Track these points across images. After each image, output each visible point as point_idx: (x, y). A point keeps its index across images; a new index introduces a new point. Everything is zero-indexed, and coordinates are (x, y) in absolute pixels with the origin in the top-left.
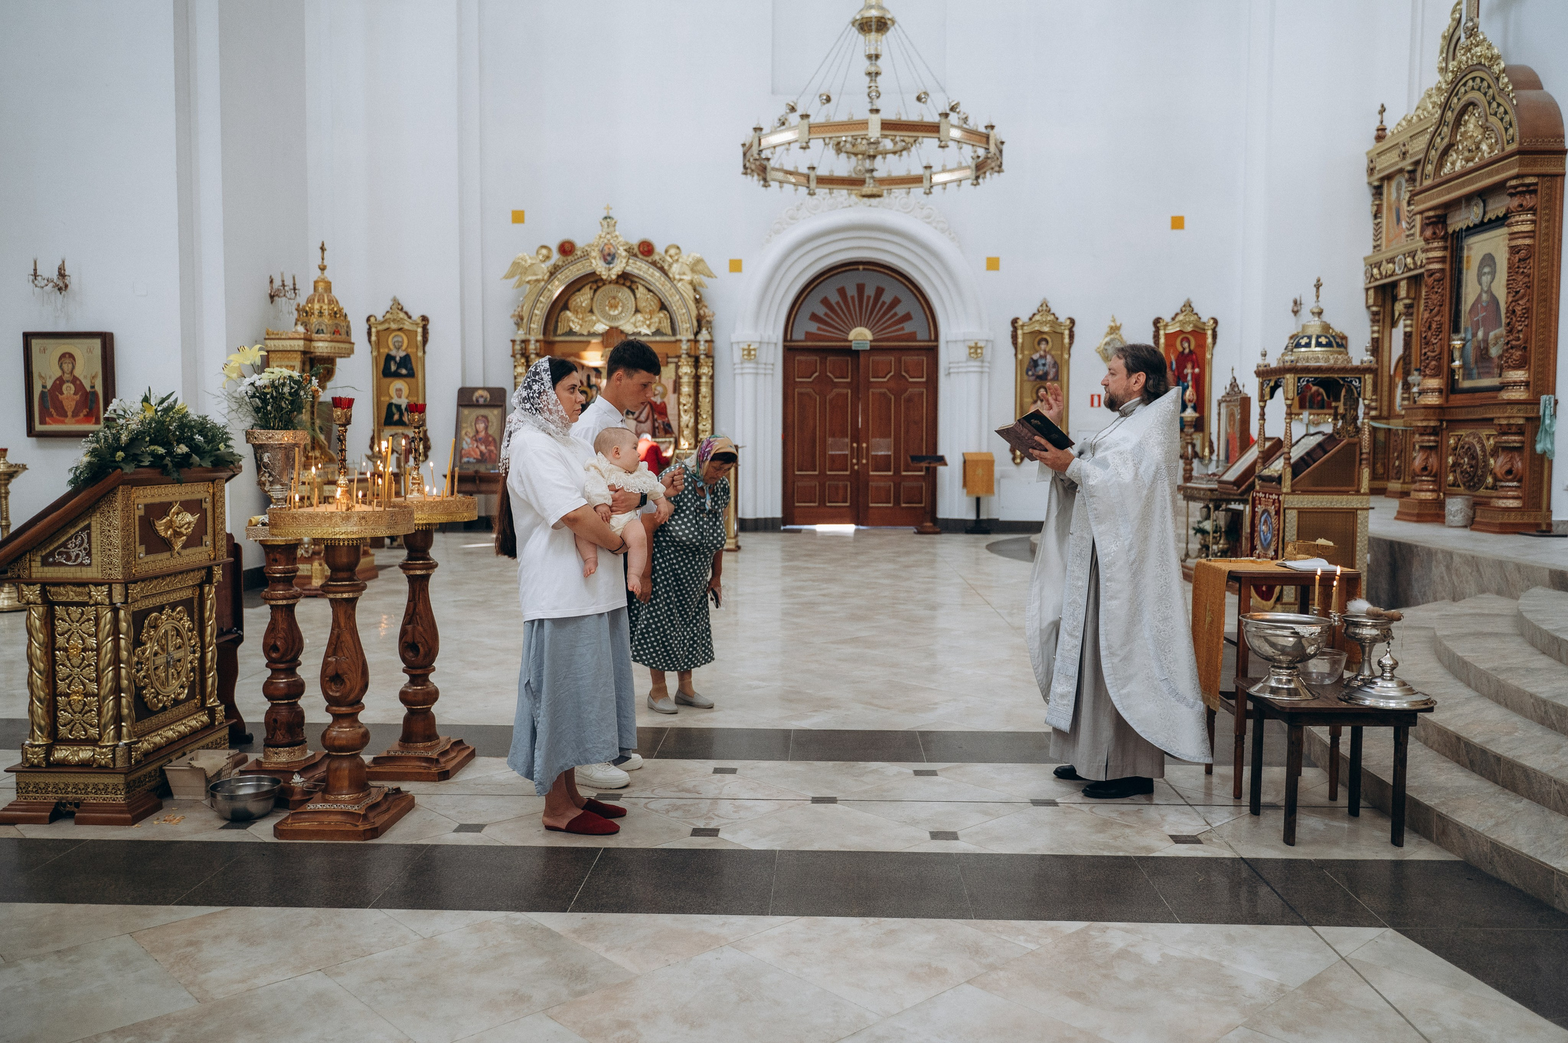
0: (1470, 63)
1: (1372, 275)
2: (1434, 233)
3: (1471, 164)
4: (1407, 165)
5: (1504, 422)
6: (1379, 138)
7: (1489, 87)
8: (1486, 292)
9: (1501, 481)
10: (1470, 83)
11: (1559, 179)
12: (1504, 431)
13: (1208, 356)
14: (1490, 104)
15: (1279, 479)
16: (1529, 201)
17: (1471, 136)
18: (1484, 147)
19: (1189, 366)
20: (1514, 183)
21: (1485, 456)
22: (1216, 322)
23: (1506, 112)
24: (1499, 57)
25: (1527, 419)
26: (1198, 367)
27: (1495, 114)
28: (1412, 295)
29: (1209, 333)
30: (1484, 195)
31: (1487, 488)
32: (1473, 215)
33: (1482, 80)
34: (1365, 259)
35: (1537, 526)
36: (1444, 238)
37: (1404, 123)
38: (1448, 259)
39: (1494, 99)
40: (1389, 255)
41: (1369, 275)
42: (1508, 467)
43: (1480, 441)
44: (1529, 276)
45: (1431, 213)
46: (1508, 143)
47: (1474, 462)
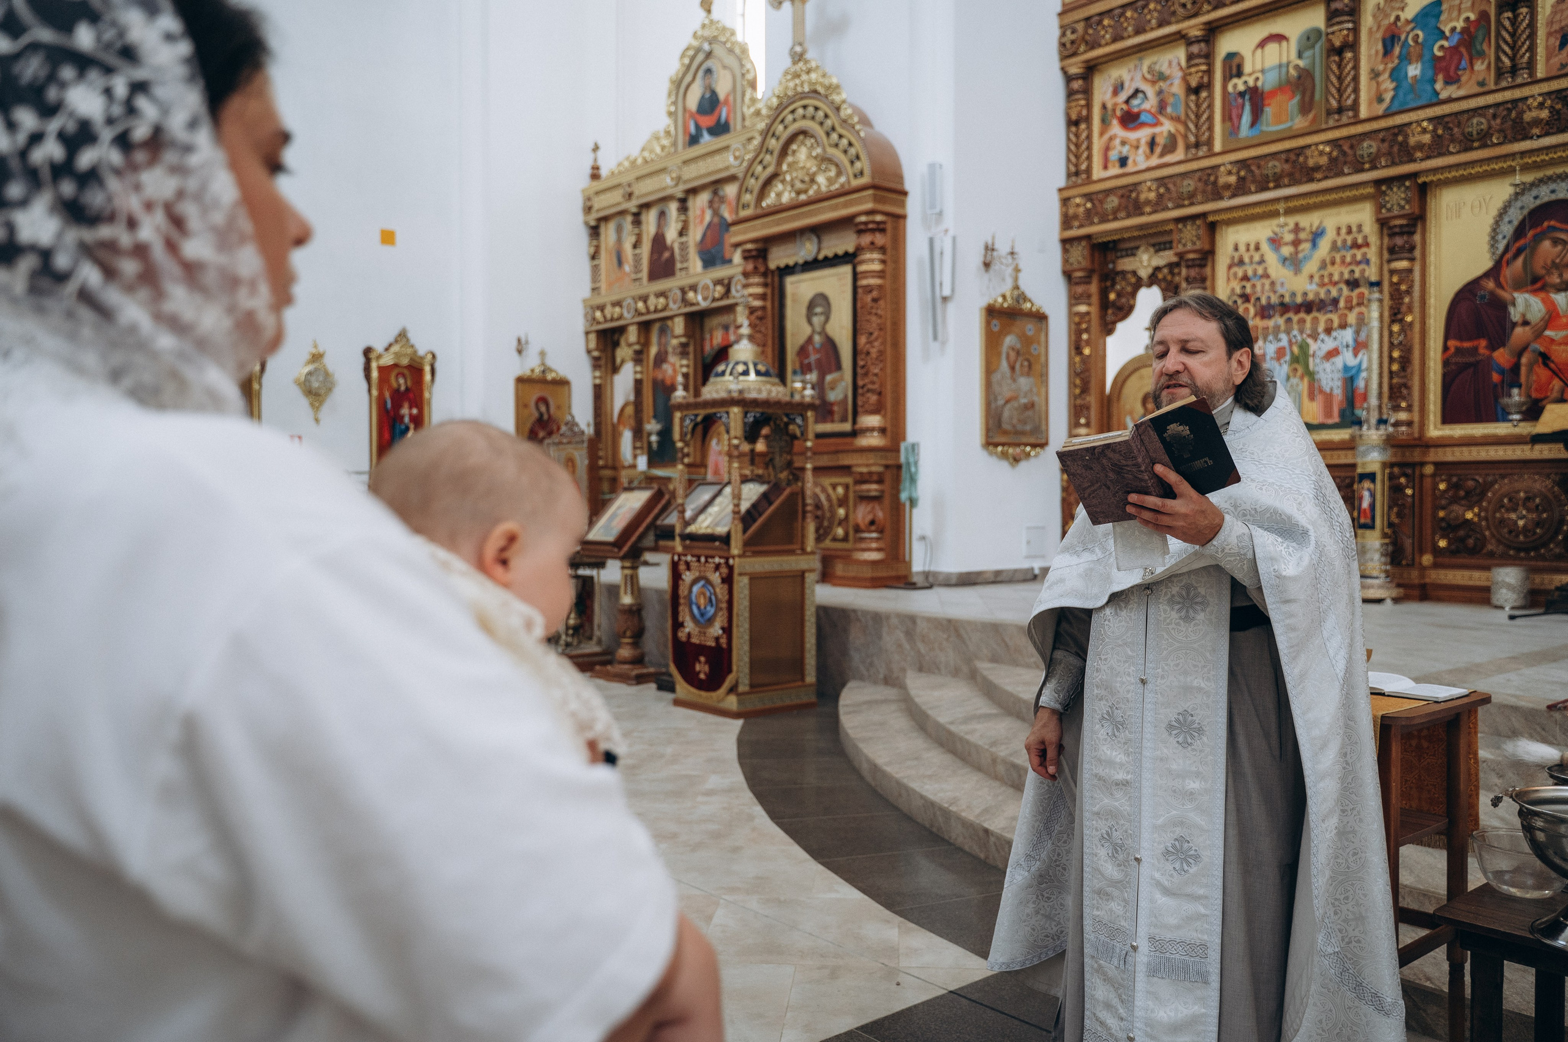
0: (799, 89)
1: (594, 319)
2: (756, 268)
3: (803, 197)
4: (632, 205)
5: (864, 470)
6: (595, 176)
7: (826, 116)
8: (820, 333)
9: (863, 531)
10: (800, 111)
11: (901, 221)
12: (863, 480)
13: (426, 395)
14: (828, 134)
15: (726, 539)
16: (880, 239)
17: (803, 168)
18: (821, 179)
19: (406, 405)
20: (863, 219)
21: (831, 506)
22: (434, 356)
23: (850, 144)
24: (838, 87)
25: (887, 467)
26: (417, 407)
27: (836, 145)
28: (642, 340)
29: (427, 369)
30: (818, 231)
31: (835, 539)
32: (807, 250)
33: (816, 109)
34: (585, 301)
35: (898, 578)
36: (765, 274)
37: (627, 164)
38: (769, 297)
39: (833, 129)
40: (615, 298)
41: (590, 318)
42: (869, 517)
43: (824, 490)
44: (880, 317)
45: (749, 246)
46: (855, 176)
47: (819, 513)
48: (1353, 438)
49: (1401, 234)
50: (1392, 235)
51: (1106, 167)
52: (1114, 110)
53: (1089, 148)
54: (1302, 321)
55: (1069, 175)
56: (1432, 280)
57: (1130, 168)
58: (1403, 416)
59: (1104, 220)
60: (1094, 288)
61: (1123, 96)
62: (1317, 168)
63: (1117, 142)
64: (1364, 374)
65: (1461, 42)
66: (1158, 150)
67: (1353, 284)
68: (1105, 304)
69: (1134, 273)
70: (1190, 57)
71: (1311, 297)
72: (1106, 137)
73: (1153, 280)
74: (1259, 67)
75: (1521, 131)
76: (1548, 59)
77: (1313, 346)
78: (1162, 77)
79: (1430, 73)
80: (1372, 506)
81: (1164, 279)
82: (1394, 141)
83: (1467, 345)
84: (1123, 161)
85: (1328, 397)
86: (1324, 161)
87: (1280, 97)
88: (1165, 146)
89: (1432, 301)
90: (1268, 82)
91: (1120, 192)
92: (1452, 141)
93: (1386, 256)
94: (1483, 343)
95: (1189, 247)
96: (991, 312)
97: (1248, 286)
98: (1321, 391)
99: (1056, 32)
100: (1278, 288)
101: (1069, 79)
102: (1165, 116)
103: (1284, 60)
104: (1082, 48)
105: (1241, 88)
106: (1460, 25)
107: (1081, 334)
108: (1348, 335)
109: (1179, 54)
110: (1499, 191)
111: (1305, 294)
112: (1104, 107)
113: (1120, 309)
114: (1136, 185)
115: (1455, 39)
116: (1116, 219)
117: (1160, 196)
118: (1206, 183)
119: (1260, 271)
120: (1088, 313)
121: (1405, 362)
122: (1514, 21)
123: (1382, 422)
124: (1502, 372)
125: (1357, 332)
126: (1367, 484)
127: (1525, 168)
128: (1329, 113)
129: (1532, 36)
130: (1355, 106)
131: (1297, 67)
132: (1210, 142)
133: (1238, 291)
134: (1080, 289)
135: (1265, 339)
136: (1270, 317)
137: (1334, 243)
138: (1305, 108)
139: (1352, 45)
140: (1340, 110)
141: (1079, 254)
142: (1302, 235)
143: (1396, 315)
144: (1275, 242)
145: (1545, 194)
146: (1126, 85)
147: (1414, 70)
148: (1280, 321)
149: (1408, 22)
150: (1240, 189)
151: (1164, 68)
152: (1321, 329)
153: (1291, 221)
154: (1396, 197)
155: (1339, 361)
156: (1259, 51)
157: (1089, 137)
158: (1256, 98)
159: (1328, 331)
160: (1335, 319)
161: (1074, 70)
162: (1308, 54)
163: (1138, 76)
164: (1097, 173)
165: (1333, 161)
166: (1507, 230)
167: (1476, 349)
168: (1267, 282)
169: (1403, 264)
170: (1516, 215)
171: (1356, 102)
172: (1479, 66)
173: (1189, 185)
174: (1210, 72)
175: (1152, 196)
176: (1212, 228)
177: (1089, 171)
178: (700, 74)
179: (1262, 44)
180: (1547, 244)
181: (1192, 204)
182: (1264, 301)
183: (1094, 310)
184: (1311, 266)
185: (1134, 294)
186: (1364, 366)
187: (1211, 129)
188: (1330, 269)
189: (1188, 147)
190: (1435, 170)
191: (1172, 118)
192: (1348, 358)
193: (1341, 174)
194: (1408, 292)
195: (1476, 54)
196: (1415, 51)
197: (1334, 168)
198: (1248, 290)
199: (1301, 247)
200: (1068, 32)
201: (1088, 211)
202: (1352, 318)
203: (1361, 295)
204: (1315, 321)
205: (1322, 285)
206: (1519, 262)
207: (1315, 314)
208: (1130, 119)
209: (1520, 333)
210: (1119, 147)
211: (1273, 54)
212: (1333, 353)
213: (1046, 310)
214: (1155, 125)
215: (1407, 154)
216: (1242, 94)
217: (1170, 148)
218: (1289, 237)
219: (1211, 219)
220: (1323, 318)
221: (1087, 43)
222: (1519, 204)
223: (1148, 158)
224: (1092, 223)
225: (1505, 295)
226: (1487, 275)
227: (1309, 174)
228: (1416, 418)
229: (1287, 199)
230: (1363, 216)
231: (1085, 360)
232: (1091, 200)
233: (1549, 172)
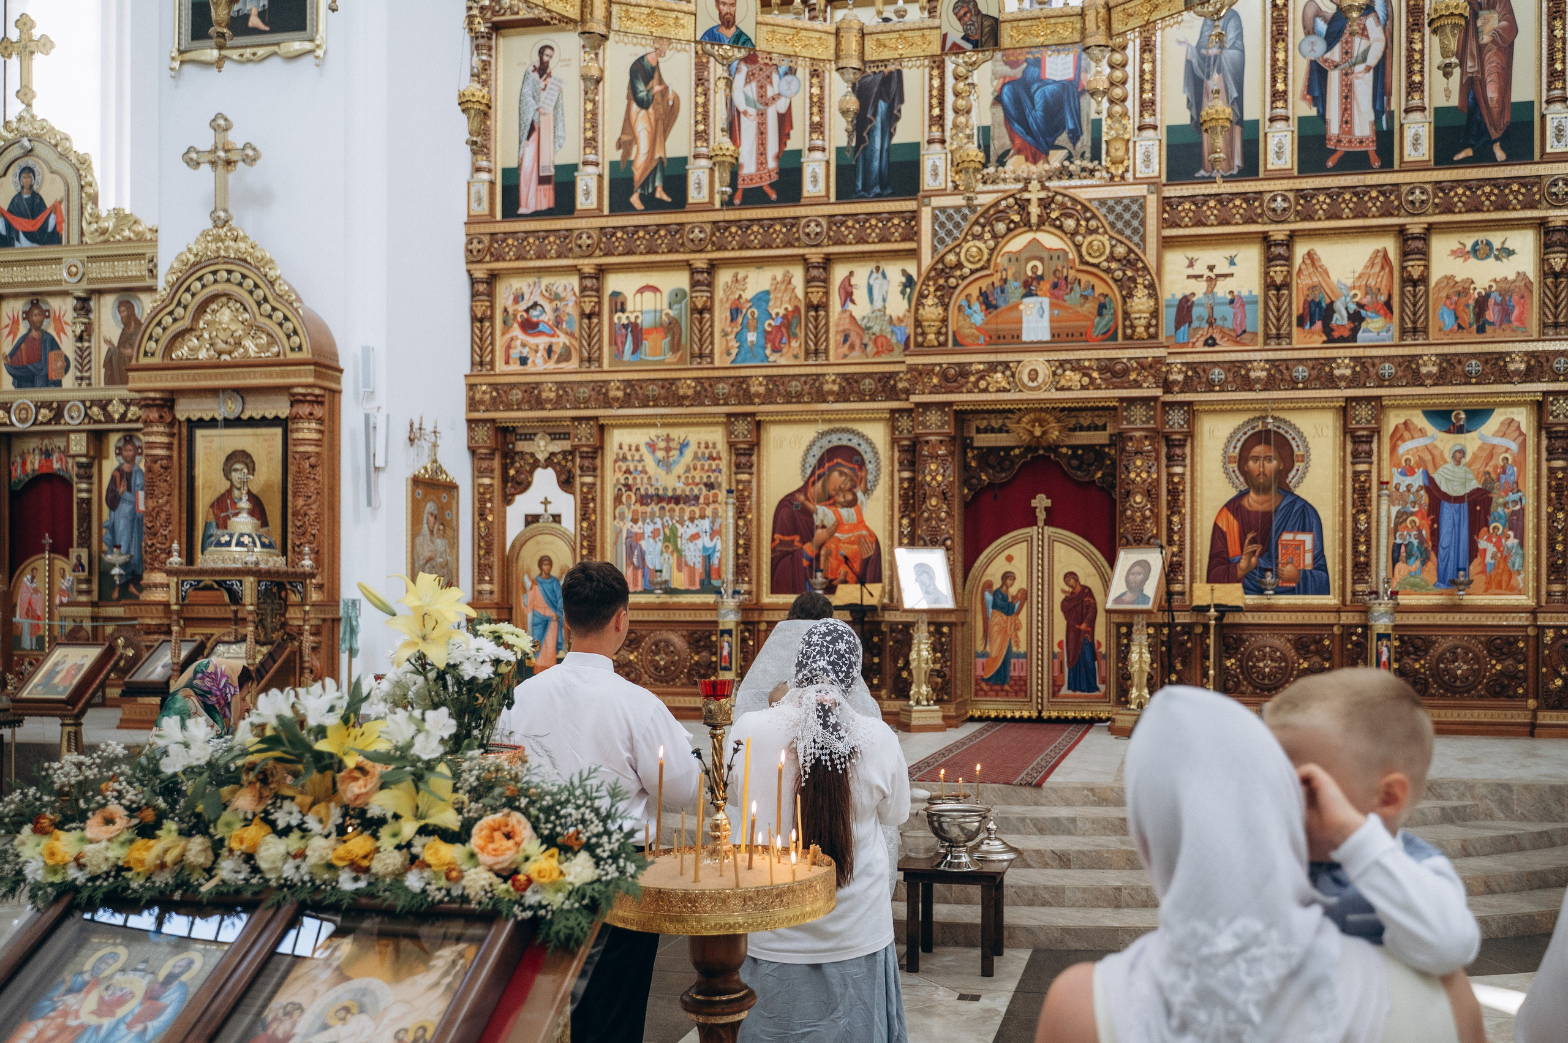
0: (223, 253)
2: (161, 417)
3: (226, 358)
7: (257, 286)
10: (224, 274)
11: (337, 395)
14: (259, 304)
16: (318, 411)
17: (226, 329)
18: (249, 344)
20: (301, 390)
23: (286, 319)
24: (271, 261)
25: (324, 620)
30: (244, 393)
33: (245, 276)
36: (171, 424)
38: (176, 447)
39: (265, 300)
44: (318, 482)
45: (152, 394)
46: (293, 349)
48: (716, 603)
49: (744, 455)
50: (737, 455)
51: (507, 362)
52: (515, 316)
53: (492, 343)
54: (672, 510)
55: (473, 364)
56: (764, 490)
57: (530, 368)
58: (746, 587)
59: (509, 408)
60: (496, 463)
61: (523, 306)
62: (685, 397)
63: (518, 343)
64: (718, 554)
65: (782, 324)
66: (555, 357)
67: (710, 486)
68: (505, 479)
69: (532, 455)
70: (583, 289)
71: (679, 492)
72: (508, 336)
73: (549, 462)
74: (638, 308)
75: (821, 396)
76: (837, 348)
77: (681, 530)
78: (557, 297)
79: (762, 341)
80: (730, 654)
81: (559, 463)
82: (740, 388)
83: (787, 538)
84: (523, 361)
85: (692, 570)
86: (690, 392)
87: (654, 335)
88: (561, 355)
89: (764, 505)
90: (646, 321)
91: (523, 388)
92: (779, 394)
93: (733, 469)
94: (797, 538)
95: (584, 441)
96: (416, 481)
97: (631, 478)
98: (687, 565)
99: (463, 240)
100: (653, 482)
101: (473, 281)
102: (561, 330)
103: (658, 308)
104: (488, 258)
105: (625, 321)
106: (782, 312)
107: (485, 502)
108: (706, 524)
109: (574, 281)
110: (807, 434)
111: (674, 489)
112: (506, 310)
113: (519, 484)
114: (538, 384)
115: (778, 322)
116: (519, 409)
117: (559, 397)
118: (599, 393)
119: (640, 468)
120: (491, 485)
121: (747, 548)
122: (816, 318)
123: (736, 592)
124: (810, 560)
125: (713, 523)
126: (726, 638)
127: (824, 421)
128: (693, 356)
129: (827, 331)
130: (711, 355)
131: (667, 315)
132: (599, 360)
133: (622, 481)
134: (485, 464)
135: (644, 521)
136: (647, 505)
137: (696, 453)
138: (675, 347)
139: (708, 309)
140: (701, 356)
141: (483, 434)
142: (672, 444)
143: (740, 513)
144: (652, 447)
145: (835, 440)
146: (526, 297)
147: (751, 337)
148: (656, 508)
149: (748, 301)
150: (626, 402)
151: (560, 290)
152: (686, 517)
153: (662, 432)
154: (741, 427)
155: (699, 543)
156: (639, 296)
157: (492, 334)
158: (636, 331)
159: (692, 519)
160: (697, 510)
161: (479, 274)
162: (676, 306)
163: (537, 292)
164: (500, 366)
165: (697, 393)
166: (812, 461)
167: (793, 541)
168: (645, 477)
169: (745, 477)
170: (817, 452)
171: (712, 351)
172: (794, 344)
173: (583, 392)
174: (599, 303)
175: (552, 395)
176: (602, 428)
177: (492, 363)
178: (15, 170)
179: (641, 290)
180: (836, 474)
181: (587, 408)
182: (643, 492)
183: (497, 483)
184: (679, 469)
185: (531, 473)
186: (719, 547)
187: (600, 349)
188: (693, 473)
189: (581, 361)
190: (767, 413)
191: (567, 333)
192: (705, 541)
193: (702, 404)
194: (749, 497)
195: (792, 336)
196: (752, 323)
197: (698, 399)
198: (630, 482)
199: (671, 453)
200: (475, 241)
201: (493, 399)
202: (709, 511)
203: (716, 496)
204: (682, 510)
205: (687, 484)
206: (819, 484)
207: (681, 505)
208: (529, 326)
209: (819, 533)
210: (519, 348)
211: (649, 301)
212: (695, 537)
213: (457, 481)
214: (552, 336)
215: (748, 398)
216: (625, 326)
217: (565, 356)
218: (662, 445)
219: (601, 422)
220: (688, 510)
221: (492, 255)
222: (818, 444)
223: (545, 362)
224: (497, 410)
225: (810, 506)
226: (799, 491)
227: (680, 401)
228: (754, 589)
229: (662, 416)
230: (716, 436)
231: (489, 526)
232: (497, 390)
233: (837, 425)
